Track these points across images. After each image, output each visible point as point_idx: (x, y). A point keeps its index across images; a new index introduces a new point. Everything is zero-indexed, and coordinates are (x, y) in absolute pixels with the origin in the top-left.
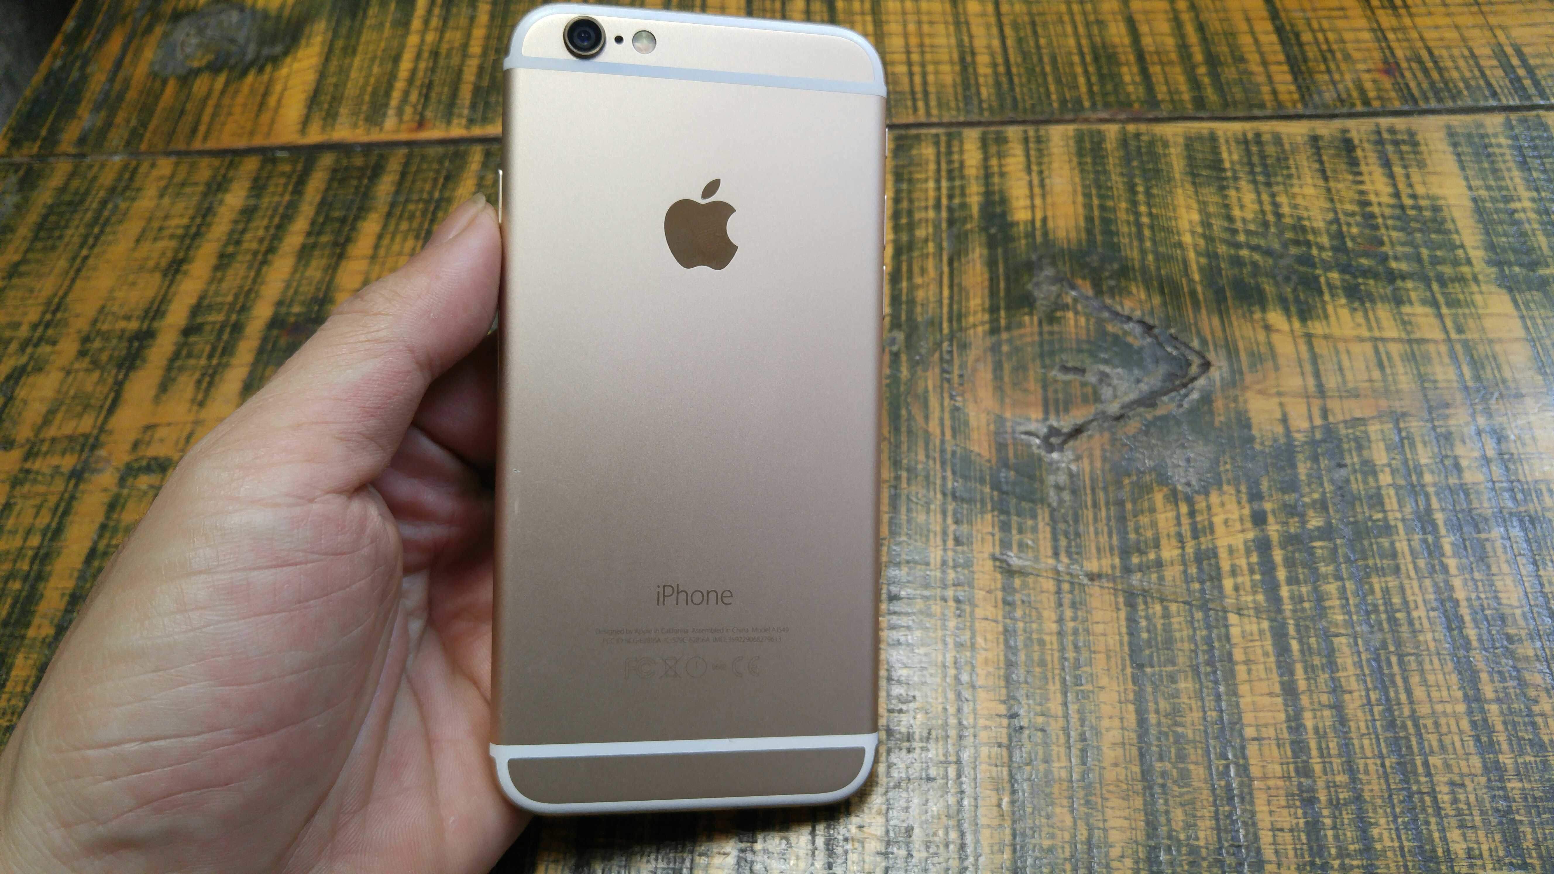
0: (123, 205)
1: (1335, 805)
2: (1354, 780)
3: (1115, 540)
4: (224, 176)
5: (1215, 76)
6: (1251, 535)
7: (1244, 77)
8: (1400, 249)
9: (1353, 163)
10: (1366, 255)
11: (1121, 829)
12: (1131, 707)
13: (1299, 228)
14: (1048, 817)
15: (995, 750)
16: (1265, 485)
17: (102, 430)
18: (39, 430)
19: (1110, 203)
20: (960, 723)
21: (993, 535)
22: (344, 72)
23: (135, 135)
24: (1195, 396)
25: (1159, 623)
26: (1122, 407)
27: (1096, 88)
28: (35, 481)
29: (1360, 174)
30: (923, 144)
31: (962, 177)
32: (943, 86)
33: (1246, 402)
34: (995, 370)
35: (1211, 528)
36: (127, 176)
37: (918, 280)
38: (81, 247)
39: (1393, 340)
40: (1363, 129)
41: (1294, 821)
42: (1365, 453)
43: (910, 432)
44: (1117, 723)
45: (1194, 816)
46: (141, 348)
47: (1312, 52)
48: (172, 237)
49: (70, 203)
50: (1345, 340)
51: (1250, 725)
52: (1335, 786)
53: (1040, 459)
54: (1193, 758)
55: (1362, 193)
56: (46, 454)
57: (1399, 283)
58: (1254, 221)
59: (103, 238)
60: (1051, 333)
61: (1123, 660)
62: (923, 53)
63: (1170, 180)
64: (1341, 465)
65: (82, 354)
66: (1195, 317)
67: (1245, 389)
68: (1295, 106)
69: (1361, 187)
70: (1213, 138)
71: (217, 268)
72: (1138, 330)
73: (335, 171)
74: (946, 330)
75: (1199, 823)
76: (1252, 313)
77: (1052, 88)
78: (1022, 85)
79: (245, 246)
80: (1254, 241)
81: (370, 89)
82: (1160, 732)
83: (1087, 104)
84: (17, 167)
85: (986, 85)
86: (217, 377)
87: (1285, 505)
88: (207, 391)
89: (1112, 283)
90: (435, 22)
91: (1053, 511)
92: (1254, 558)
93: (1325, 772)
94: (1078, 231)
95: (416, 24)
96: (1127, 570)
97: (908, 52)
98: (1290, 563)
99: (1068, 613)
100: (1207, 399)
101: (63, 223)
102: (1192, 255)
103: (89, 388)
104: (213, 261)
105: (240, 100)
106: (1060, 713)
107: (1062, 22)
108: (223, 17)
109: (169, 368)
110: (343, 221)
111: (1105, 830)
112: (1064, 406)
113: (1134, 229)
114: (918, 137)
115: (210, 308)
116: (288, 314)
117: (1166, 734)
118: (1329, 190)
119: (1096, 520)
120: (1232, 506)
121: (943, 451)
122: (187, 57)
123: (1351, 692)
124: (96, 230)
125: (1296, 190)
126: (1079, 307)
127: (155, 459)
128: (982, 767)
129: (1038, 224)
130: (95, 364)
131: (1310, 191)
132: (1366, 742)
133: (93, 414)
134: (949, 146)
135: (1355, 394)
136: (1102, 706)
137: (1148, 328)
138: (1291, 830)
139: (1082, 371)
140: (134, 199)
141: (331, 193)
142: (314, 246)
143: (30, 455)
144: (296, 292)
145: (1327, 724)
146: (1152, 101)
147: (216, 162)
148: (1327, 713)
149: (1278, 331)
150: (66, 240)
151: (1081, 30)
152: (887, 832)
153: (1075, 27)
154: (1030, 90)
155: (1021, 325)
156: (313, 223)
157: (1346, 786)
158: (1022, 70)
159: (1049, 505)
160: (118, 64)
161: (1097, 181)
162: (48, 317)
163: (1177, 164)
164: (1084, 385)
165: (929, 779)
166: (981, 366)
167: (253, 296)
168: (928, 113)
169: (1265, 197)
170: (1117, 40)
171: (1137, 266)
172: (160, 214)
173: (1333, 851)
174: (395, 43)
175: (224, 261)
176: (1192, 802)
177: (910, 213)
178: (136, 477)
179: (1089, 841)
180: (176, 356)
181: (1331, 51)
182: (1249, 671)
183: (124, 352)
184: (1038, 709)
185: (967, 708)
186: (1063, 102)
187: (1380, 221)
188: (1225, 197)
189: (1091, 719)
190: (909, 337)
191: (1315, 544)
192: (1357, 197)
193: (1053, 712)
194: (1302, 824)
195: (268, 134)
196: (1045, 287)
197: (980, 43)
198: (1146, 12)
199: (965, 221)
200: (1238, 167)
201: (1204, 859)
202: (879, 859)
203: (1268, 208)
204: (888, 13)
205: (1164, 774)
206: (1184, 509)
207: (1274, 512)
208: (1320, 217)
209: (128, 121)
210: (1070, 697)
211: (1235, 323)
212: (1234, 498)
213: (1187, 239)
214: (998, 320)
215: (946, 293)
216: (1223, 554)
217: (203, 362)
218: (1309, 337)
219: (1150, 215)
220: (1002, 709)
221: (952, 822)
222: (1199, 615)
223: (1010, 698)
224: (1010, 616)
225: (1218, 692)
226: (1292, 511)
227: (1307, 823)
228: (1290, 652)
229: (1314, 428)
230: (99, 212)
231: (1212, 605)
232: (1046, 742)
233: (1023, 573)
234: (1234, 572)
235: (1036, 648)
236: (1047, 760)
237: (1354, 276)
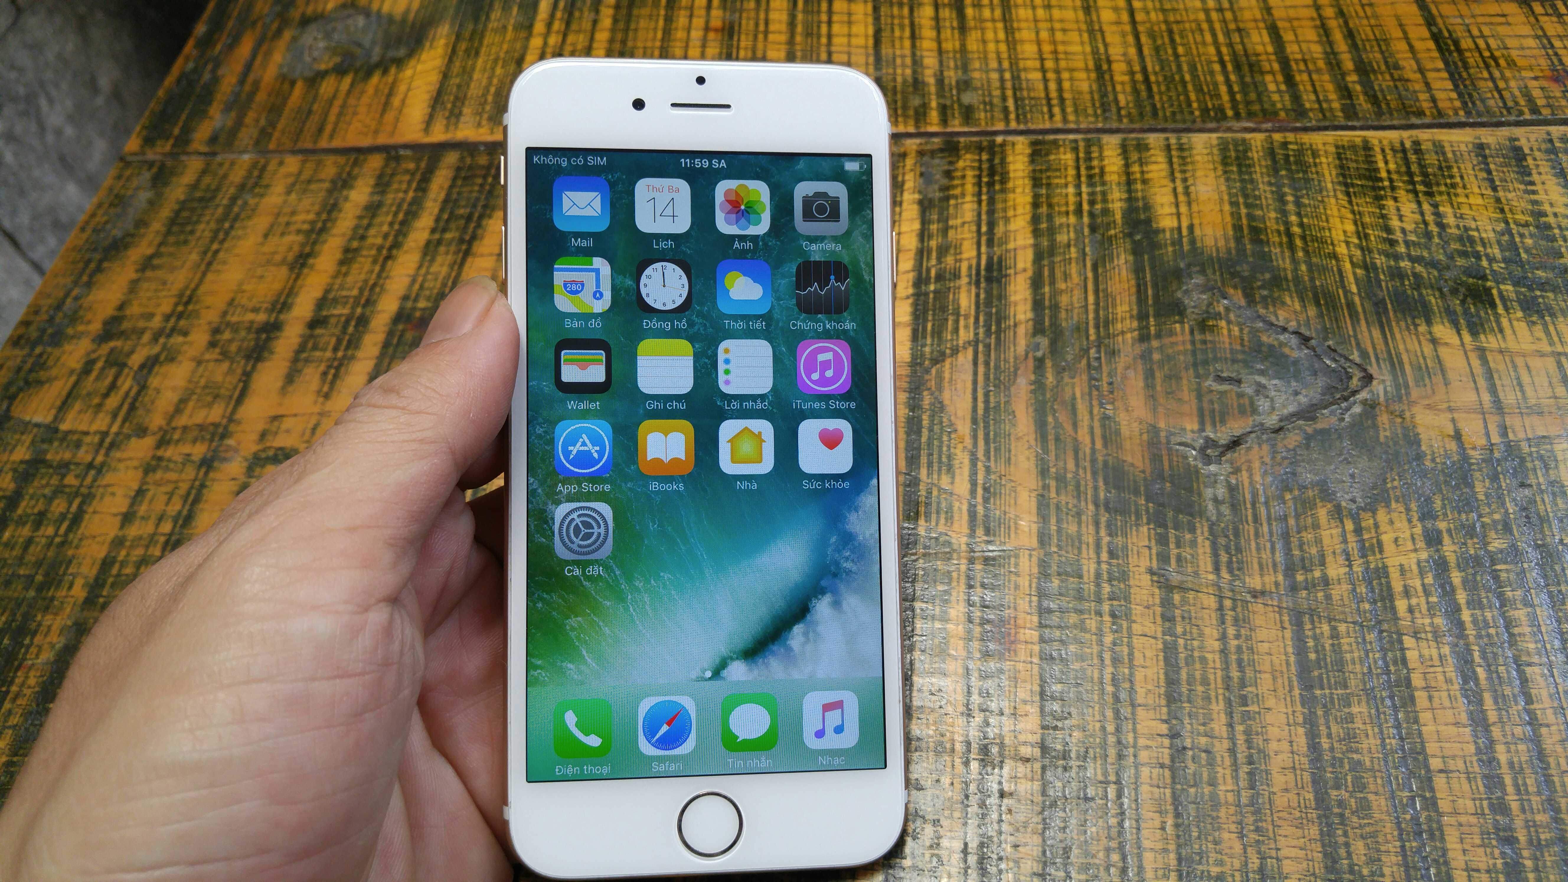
0: (252, 201)
1: (1536, 845)
2: (1556, 819)
3: (1279, 557)
4: (349, 174)
5: (1367, 85)
6: (1424, 555)
7: (1399, 84)
9: (1525, 172)
10: (1543, 267)
11: (1296, 859)
12: (1301, 731)
13: (1465, 238)
14: (1216, 843)
15: (1158, 771)
16: (1438, 504)
17: (231, 420)
18: (171, 418)
19: (1259, 213)
20: (1119, 742)
21: (1150, 548)
22: (467, 73)
23: (264, 134)
24: (1357, 409)
25: (1328, 644)
26: (1281, 420)
27: (1238, 97)
28: (167, 469)
29: (1532, 183)
30: (1062, 150)
31: (1104, 184)
32: (1080, 93)
33: (1413, 417)
34: (1146, 379)
35: (1380, 546)
36: (256, 173)
37: (1062, 285)
38: (212, 241)
40: (1533, 137)
41: (1491, 862)
42: (1552, 474)
43: (1057, 439)
44: (1285, 746)
45: (1378, 851)
46: (268, 339)
47: (1472, 59)
48: (299, 232)
49: (201, 199)
50: (1524, 355)
51: (1435, 756)
52: (1535, 826)
53: (1197, 472)
54: (1372, 787)
55: (1535, 203)
56: (178, 441)
58: (1415, 232)
59: (233, 233)
60: (1204, 342)
61: (1290, 681)
62: (1057, 60)
63: (1321, 189)
64: (1524, 485)
65: (212, 344)
66: (1355, 331)
67: (1411, 404)
68: (1456, 114)
69: (1533, 197)
70: (1367, 146)
71: (342, 263)
72: (1294, 341)
73: (458, 169)
74: (1093, 337)
75: (1383, 858)
76: (1416, 326)
77: (1193, 96)
78: (1160, 93)
79: (370, 241)
80: (1416, 252)
81: (493, 90)
82: (1334, 758)
83: (1230, 113)
84: (151, 164)
85: (1124, 92)
86: (343, 369)
87: (1462, 526)
88: (333, 383)
89: (1265, 293)
90: (557, 25)
91: (1212, 525)
92: (1429, 580)
93: (1523, 810)
94: (1227, 240)
95: (539, 27)
96: (1294, 588)
97: (1042, 60)
98: (1470, 585)
99: (1231, 631)
100: (1370, 413)
101: (195, 218)
102: (1348, 266)
103: (219, 378)
104: (339, 256)
105: (365, 99)
106: (1225, 735)
107: (1201, 30)
108: (350, 22)
109: (295, 360)
110: (469, 218)
111: (1278, 859)
112: (1221, 417)
113: (1284, 239)
114: (1055, 142)
115: (335, 301)
116: (414, 309)
117: (1341, 761)
118: (1498, 200)
119: (1257, 535)
120: (1401, 524)
121: (1093, 461)
122: (315, 59)
123: (1548, 726)
124: (227, 225)
125: (1462, 199)
126: (1232, 316)
127: (281, 449)
128: (1145, 789)
129: (1185, 232)
130: (225, 355)
131: (1476, 200)
133: (223, 405)
134: (1088, 153)
135: (1538, 411)
136: (1269, 728)
137: (1305, 340)
138: (1488, 871)
139: (1238, 381)
140: (262, 196)
141: (456, 190)
142: (439, 242)
143: (162, 443)
144: (421, 287)
145: (1523, 759)
146: (1300, 111)
147: (341, 160)
148: (1522, 747)
149: (1446, 344)
150: (198, 234)
151: (1221, 38)
152: (1044, 852)
153: (1214, 35)
154: (1170, 97)
155: (1172, 333)
156: (438, 220)
157: (1547, 827)
158: (1161, 79)
159: (1208, 520)
160: (248, 67)
161: (1243, 189)
162: (180, 308)
163: (1329, 174)
164: (1240, 395)
165: (1087, 799)
166: (1131, 373)
167: (378, 289)
168: (1065, 120)
169: (1426, 207)
170: (1259, 49)
171: (1290, 276)
172: (287, 210)
174: (518, 45)
175: (349, 256)
176: (1374, 835)
177: (1050, 217)
178: (263, 466)
179: (1261, 870)
180: (302, 348)
181: (1493, 57)
182: (1430, 698)
183: (252, 343)
184: (1202, 728)
185: (1127, 726)
186: (1205, 111)
187: (1557, 231)
188: (1381, 207)
189: (1258, 741)
190: (1053, 343)
191: (1498, 567)
192: (1529, 207)
193: (1217, 733)
194: (1500, 863)
195: (392, 134)
196: (1195, 296)
197: (1115, 51)
198: (1290, 20)
199: (1108, 226)
200: (1395, 177)
202: (1036, 880)
203: (1430, 218)
204: (1019, 21)
205: (1341, 803)
206: (1349, 526)
207: (1449, 531)
208: (1489, 228)
209: (257, 121)
210: (1237, 716)
211: (1398, 336)
212: (1403, 516)
213: (1342, 250)
214: (1147, 327)
215: (1091, 299)
216: (1394, 574)
217: (329, 354)
218: (1482, 352)
219: (1301, 225)
220: (1164, 728)
221: (1113, 844)
222: (1371, 637)
223: (1172, 718)
224: (1170, 632)
225: (1396, 719)
226: (1470, 532)
227: (1506, 864)
228: (1476, 680)
229: (1491, 447)
230: (229, 208)
231: (1385, 626)
232: (1211, 763)
233: (1182, 588)
234: (1407, 593)
235: (1198, 666)
236: (1213, 783)
237: (1530, 289)
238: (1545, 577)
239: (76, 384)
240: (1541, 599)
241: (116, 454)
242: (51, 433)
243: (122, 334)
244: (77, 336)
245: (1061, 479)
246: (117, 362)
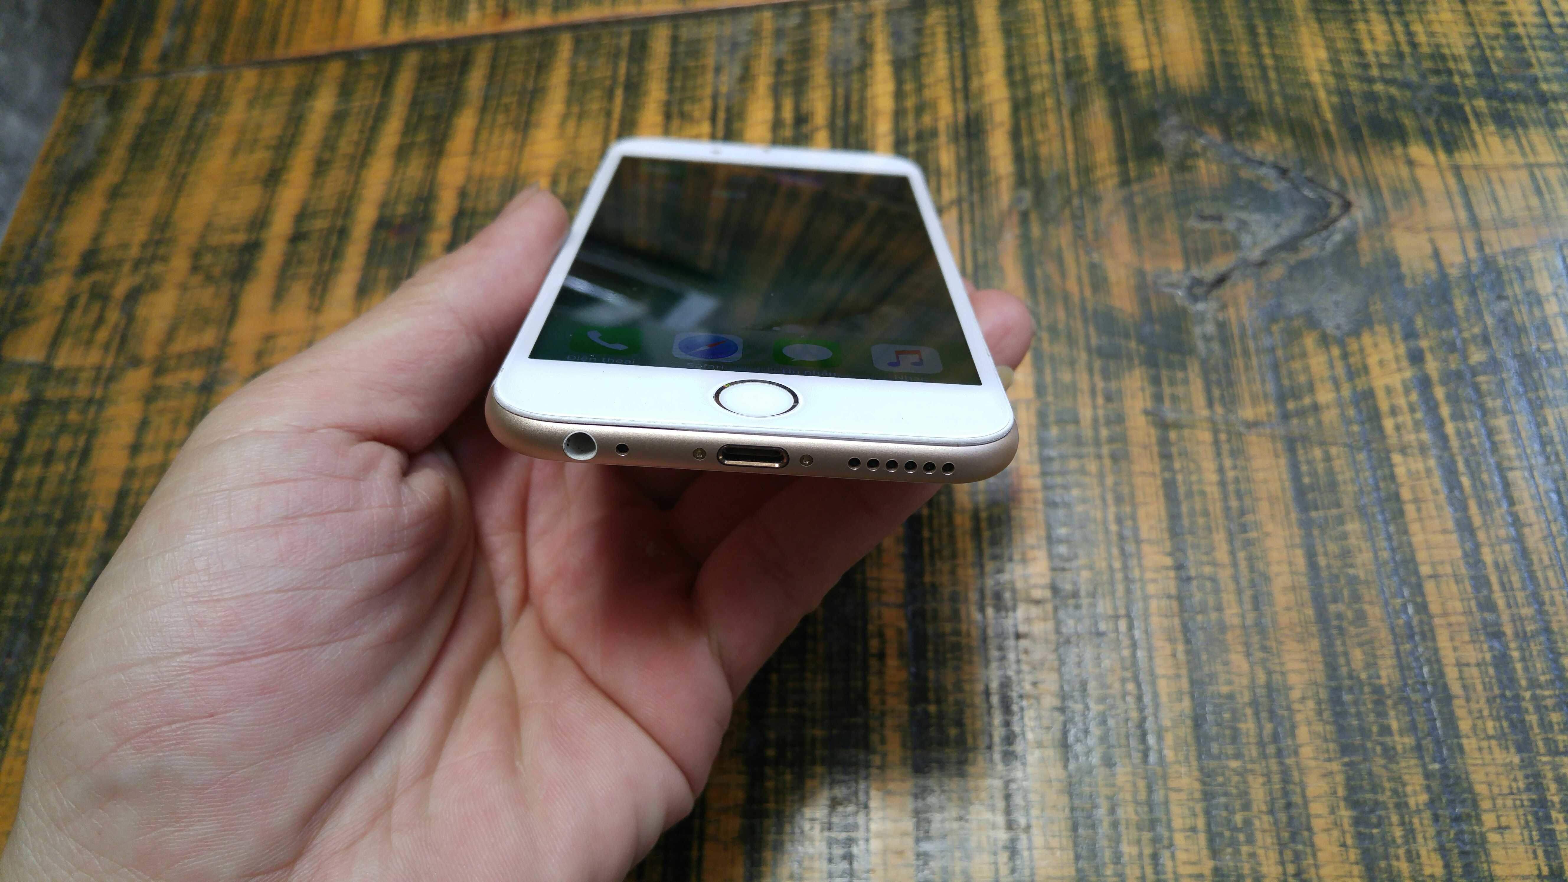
0: (214, 120)
1: (1523, 637)
2: (1541, 612)
3: (1270, 387)
4: (311, 83)
6: (1408, 374)
8: (1550, 70)
10: (1514, 78)
11: (1299, 672)
12: (1300, 551)
13: (1438, 56)
14: (1224, 664)
15: (1164, 602)
16: (1419, 322)
17: (224, 343)
18: (164, 346)
19: (1230, 47)
20: (1126, 578)
21: (1143, 390)
23: (216, 49)
24: (1338, 237)
25: (1321, 467)
26: (1264, 253)
28: (167, 397)
31: (1074, 30)
33: (1392, 240)
34: (1130, 223)
35: (1366, 369)
36: (213, 90)
37: (1040, 136)
38: (178, 164)
39: (1551, 165)
41: (1480, 656)
42: (1528, 285)
44: (1285, 568)
45: (1374, 656)
46: (251, 259)
48: (267, 147)
49: (161, 122)
50: (1497, 169)
51: (1425, 563)
52: (1521, 618)
53: (1185, 311)
54: (1367, 598)
55: (1505, 14)
56: (174, 369)
57: (1552, 105)
58: (1387, 54)
59: (198, 154)
60: (1184, 182)
61: (1287, 505)
63: (1292, 18)
64: (1500, 298)
65: (195, 269)
66: (1331, 158)
67: (1390, 226)
69: (1503, 8)
71: (316, 175)
72: (1272, 174)
73: (422, 69)
74: (1074, 186)
75: (1380, 662)
76: (1392, 149)
79: (341, 151)
80: (1389, 74)
82: (1331, 574)
84: (102, 89)
87: (1443, 342)
89: (1241, 128)
91: (1204, 363)
92: (1414, 397)
93: (1509, 606)
94: (1200, 77)
96: (1286, 416)
98: (1453, 399)
99: (1228, 463)
100: (1350, 240)
101: (157, 143)
102: (1322, 95)
103: (207, 302)
104: (311, 168)
106: (1228, 562)
109: (281, 277)
110: (437, 118)
111: (1283, 674)
112: (1205, 255)
113: (1257, 72)
115: (313, 215)
116: (394, 215)
117: (1337, 577)
118: (1468, 14)
119: (1247, 369)
120: (1386, 346)
121: (1084, 310)
123: (1530, 525)
124: (191, 146)
125: (1432, 16)
126: (1210, 155)
128: (1154, 619)
129: (1158, 73)
130: (209, 278)
131: (1447, 16)
132: (1550, 574)
133: (214, 329)
135: (1513, 224)
136: (1269, 552)
137: (1283, 172)
138: (1478, 665)
139: (1219, 218)
140: (224, 113)
141: (421, 91)
142: (412, 145)
143: (160, 370)
144: (399, 193)
145: (1508, 558)
147: (301, 70)
148: (1506, 547)
149: (1423, 165)
150: (163, 158)
152: (1062, 687)
155: (1152, 176)
156: (407, 122)
157: (1532, 618)
159: (1199, 356)
161: (1214, 26)
162: (156, 236)
164: (1224, 232)
165: (1100, 634)
166: (1115, 220)
167: (355, 200)
169: (1399, 28)
171: (1264, 108)
172: (251, 126)
173: (1524, 683)
175: (321, 167)
176: (1371, 642)
177: (1024, 68)
179: (1269, 686)
180: (286, 264)
182: (1419, 510)
183: (235, 265)
184: (1205, 558)
185: (1133, 562)
187: (1526, 42)
188: (1354, 31)
189: (1260, 566)
190: (1036, 195)
191: (1480, 379)
192: (1499, 19)
193: (1220, 561)
194: (1488, 656)
195: (350, 37)
196: (1172, 136)
199: (1081, 73)
201: (1389, 697)
202: (1056, 714)
203: (1402, 38)
205: (1340, 616)
206: (1336, 352)
207: (1431, 349)
208: (1460, 43)
209: (207, 34)
210: (1238, 544)
211: (1375, 161)
212: (1387, 338)
213: (1316, 78)
214: (1127, 172)
215: (1070, 147)
216: (1380, 395)
217: (314, 268)
218: (1457, 170)
219: (1275, 57)
220: (1168, 561)
221: (1128, 674)
222: (1362, 456)
223: (1177, 550)
224: (1169, 468)
225: (1387, 532)
226: (1451, 347)
227: (1494, 657)
228: (1460, 487)
229: (1469, 262)
230: (191, 127)
231: (1374, 445)
232: (1217, 591)
233: (1178, 426)
234: (1394, 411)
235: (1197, 499)
236: (1219, 609)
237: (1503, 102)
238: (1524, 385)
239: (63, 321)
240: (1520, 406)
241: (115, 387)
242: (45, 372)
243: (101, 267)
244: (56, 272)
245: (1053, 330)
246: (100, 295)
